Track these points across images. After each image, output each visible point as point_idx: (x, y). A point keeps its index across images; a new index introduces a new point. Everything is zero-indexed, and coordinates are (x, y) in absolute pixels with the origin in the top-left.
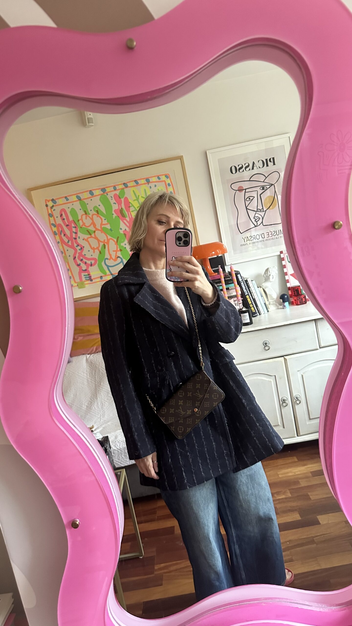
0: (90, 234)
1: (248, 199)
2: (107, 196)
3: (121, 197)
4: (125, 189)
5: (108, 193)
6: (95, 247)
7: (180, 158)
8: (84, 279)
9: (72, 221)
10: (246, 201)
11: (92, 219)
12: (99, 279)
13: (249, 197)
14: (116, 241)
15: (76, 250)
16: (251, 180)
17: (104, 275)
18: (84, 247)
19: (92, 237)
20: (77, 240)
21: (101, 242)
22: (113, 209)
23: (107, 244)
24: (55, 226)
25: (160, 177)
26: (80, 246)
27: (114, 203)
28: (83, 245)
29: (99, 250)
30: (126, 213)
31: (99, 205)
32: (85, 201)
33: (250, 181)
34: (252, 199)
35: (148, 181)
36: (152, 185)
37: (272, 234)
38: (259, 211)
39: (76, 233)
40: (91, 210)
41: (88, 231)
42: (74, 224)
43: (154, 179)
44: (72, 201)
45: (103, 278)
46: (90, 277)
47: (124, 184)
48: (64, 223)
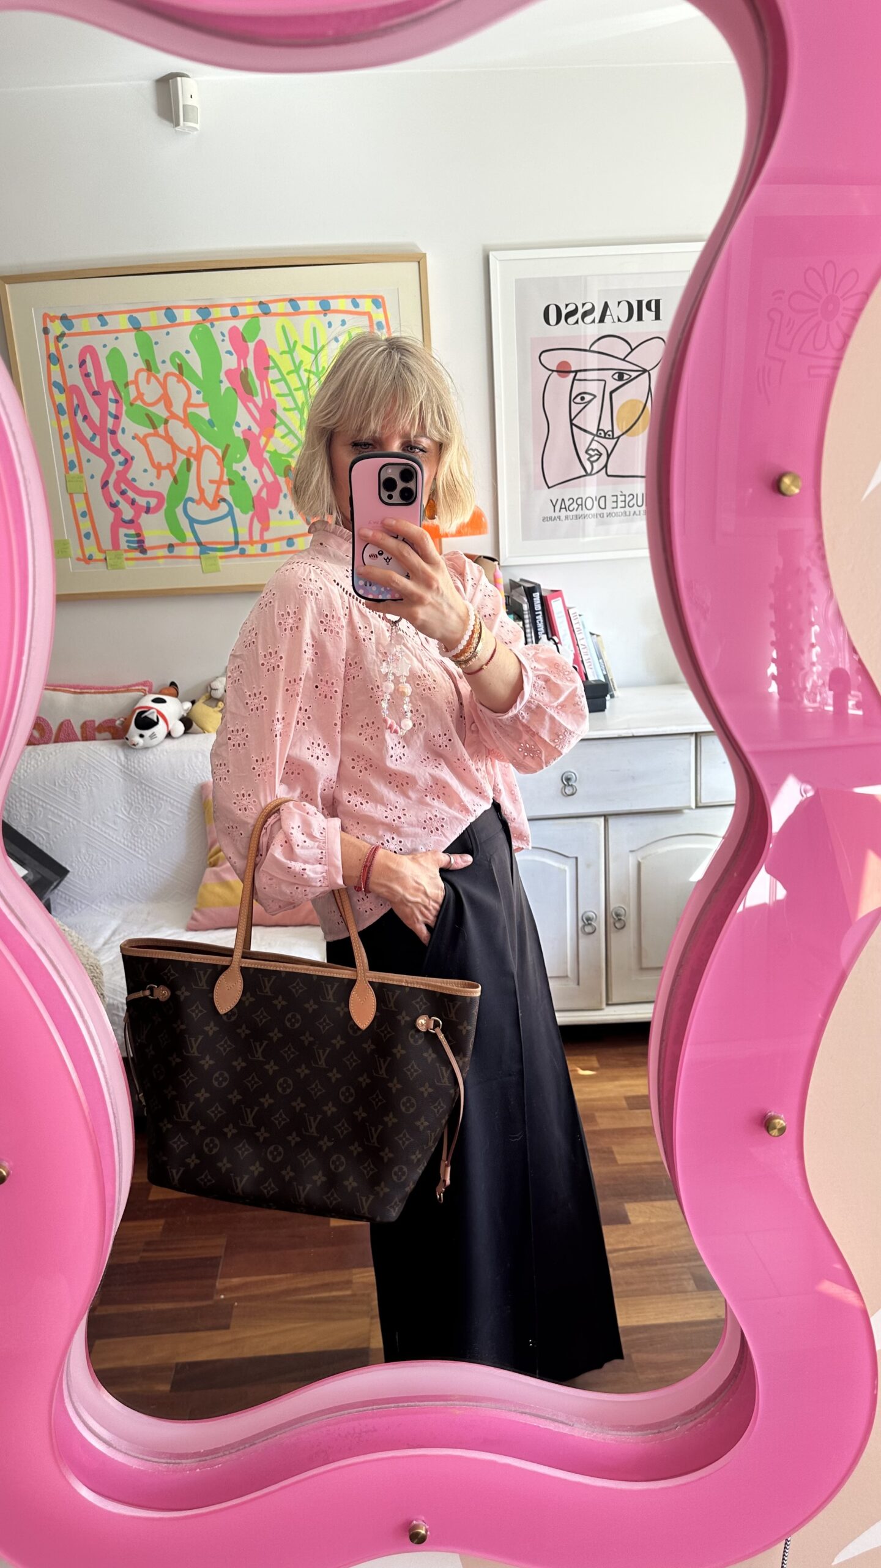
0: (154, 427)
1: (578, 400)
2: (212, 329)
3: (247, 340)
4: (261, 319)
5: (216, 323)
6: (164, 464)
7: (420, 260)
8: (123, 545)
10: (572, 403)
11: (164, 386)
12: (164, 552)
13: (582, 395)
14: (220, 454)
15: (110, 465)
17: (179, 542)
19: (156, 434)
20: (117, 438)
21: (182, 451)
22: (224, 368)
23: (195, 459)
24: (62, 390)
25: (358, 300)
26: (123, 455)
27: (229, 352)
28: (132, 454)
29: (172, 472)
30: (256, 383)
31: (187, 352)
33: (589, 351)
34: (589, 402)
35: (325, 307)
36: (336, 319)
37: (625, 501)
38: (603, 435)
39: (116, 417)
40: (164, 362)
43: (344, 304)
45: (176, 549)
46: (141, 542)
47: (261, 303)
48: (88, 384)
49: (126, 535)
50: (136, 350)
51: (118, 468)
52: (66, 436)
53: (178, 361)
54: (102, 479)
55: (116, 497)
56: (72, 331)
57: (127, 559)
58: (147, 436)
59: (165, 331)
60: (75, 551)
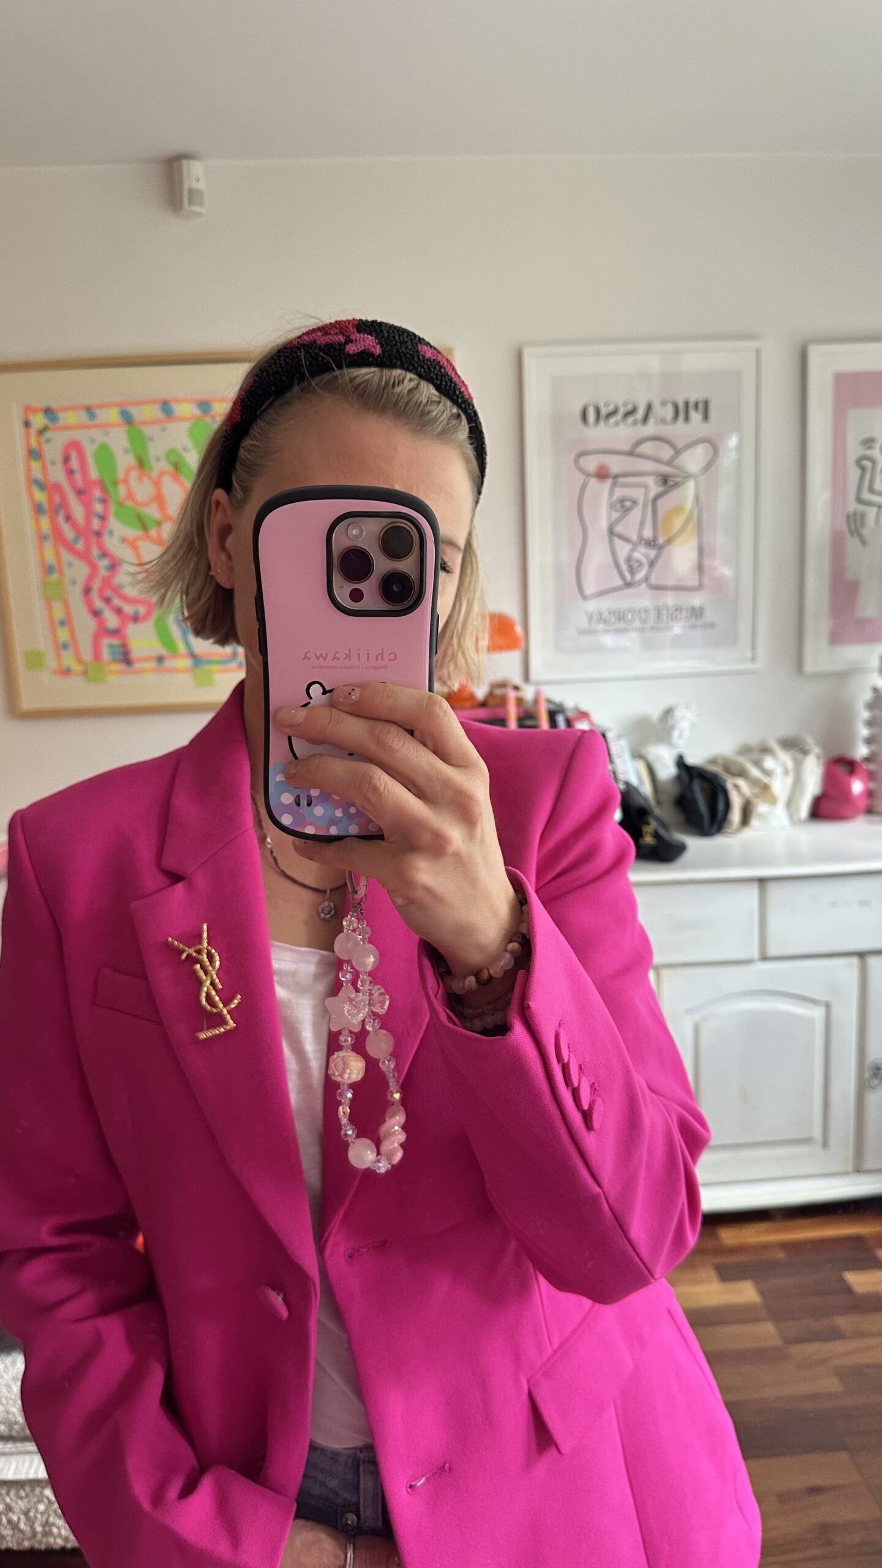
0: (144, 527)
1: (618, 507)
8: (106, 654)
9: (96, 479)
10: (612, 510)
11: (157, 484)
12: (152, 665)
13: (622, 501)
15: (94, 569)
16: (635, 452)
17: (169, 653)
18: (119, 563)
19: (147, 537)
20: (102, 540)
24: (42, 486)
26: (109, 559)
28: (119, 558)
31: (185, 449)
32: (141, 427)
33: (631, 454)
37: (668, 614)
38: (643, 541)
39: (103, 518)
40: (158, 459)
41: (140, 518)
42: (100, 490)
44: (106, 422)
45: (165, 661)
46: (126, 653)
48: (72, 482)
49: (111, 646)
50: (127, 445)
51: (103, 572)
52: (45, 538)
53: (175, 459)
54: (85, 585)
55: (99, 604)
56: (57, 424)
57: (111, 672)
58: (137, 539)
59: (159, 426)
60: (51, 663)
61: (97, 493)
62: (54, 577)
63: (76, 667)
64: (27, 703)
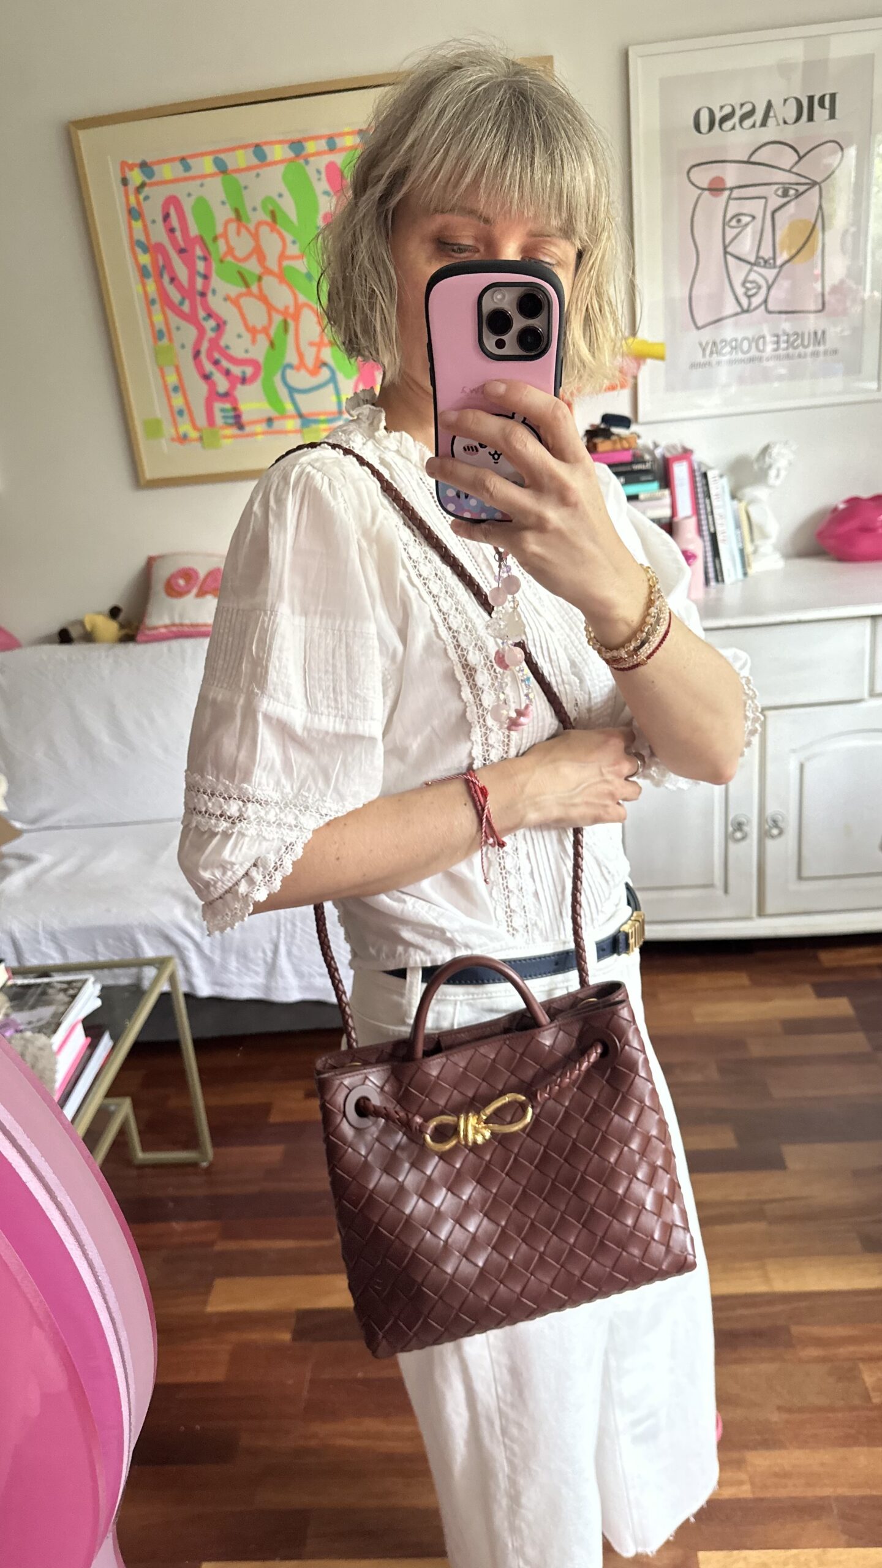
0: (247, 285)
1: (734, 223)
2: (307, 168)
5: (311, 159)
6: (259, 327)
8: (219, 421)
9: (196, 237)
10: (727, 228)
11: (256, 236)
12: (263, 427)
13: (737, 216)
15: (201, 331)
16: (753, 159)
17: (277, 415)
18: (225, 323)
19: (249, 294)
20: (207, 300)
21: (277, 311)
22: (322, 212)
23: (292, 320)
24: (146, 249)
26: (215, 320)
27: (326, 193)
28: (224, 318)
29: (268, 335)
31: (280, 195)
32: (236, 176)
33: (748, 162)
34: (747, 225)
37: (788, 341)
38: (762, 261)
39: (206, 277)
40: (254, 209)
41: (240, 274)
42: (201, 247)
44: (199, 173)
45: (275, 423)
46: (238, 417)
48: (174, 241)
49: (223, 410)
50: (224, 198)
51: (210, 334)
52: (153, 302)
53: (270, 207)
54: (194, 348)
55: (209, 367)
56: (154, 180)
57: (225, 437)
58: (240, 295)
59: (254, 173)
60: (168, 430)
61: (199, 252)
62: (165, 342)
63: (193, 434)
64: (150, 472)
